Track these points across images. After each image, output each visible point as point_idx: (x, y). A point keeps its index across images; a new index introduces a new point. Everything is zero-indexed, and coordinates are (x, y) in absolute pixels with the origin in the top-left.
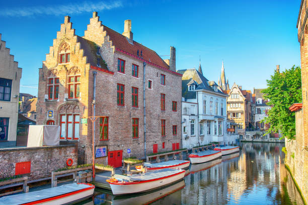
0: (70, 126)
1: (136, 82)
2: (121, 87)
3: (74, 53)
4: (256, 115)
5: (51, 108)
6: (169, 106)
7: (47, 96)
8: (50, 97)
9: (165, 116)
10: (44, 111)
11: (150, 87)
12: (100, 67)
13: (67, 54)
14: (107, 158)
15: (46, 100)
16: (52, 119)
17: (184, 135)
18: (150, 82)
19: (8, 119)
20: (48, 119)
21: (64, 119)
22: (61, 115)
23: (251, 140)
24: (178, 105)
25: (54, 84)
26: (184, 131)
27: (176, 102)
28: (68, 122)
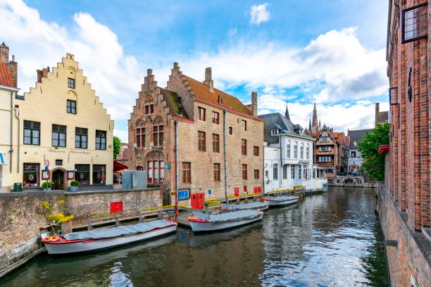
0: (157, 171)
1: (217, 128)
2: (202, 134)
3: (157, 105)
4: (350, 159)
5: (139, 155)
6: (250, 151)
7: (135, 145)
8: (139, 146)
9: (246, 160)
10: (134, 158)
11: (231, 133)
12: (181, 116)
13: (152, 106)
14: (190, 200)
15: (135, 148)
16: (141, 165)
17: (266, 180)
18: (231, 128)
19: (105, 166)
20: (137, 165)
21: (151, 165)
22: (148, 162)
23: (342, 184)
24: (260, 150)
25: (141, 134)
26: (267, 175)
27: (258, 147)
28: (154, 168)
